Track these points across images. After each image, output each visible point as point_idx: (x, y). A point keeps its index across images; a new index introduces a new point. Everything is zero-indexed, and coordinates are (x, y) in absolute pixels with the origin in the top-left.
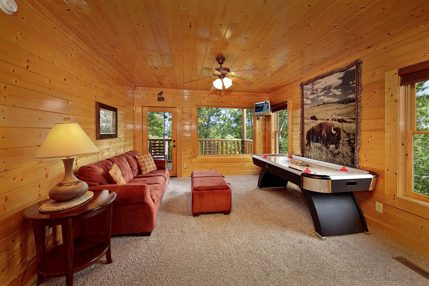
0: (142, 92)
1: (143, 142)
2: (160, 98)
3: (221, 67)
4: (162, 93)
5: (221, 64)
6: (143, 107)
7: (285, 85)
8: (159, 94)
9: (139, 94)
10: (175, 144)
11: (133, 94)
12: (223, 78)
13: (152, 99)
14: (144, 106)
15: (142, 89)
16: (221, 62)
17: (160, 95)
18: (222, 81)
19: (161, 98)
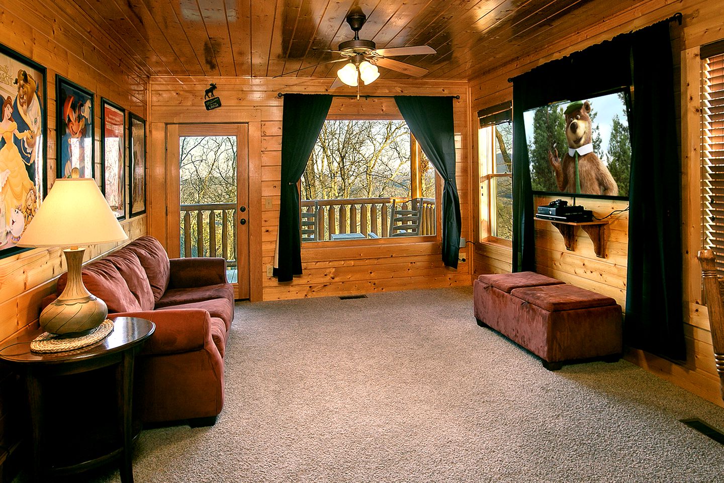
0: (163, 88)
1: (167, 215)
2: (209, 101)
3: (356, 37)
4: (214, 87)
5: (356, 30)
6: (167, 124)
7: (507, 62)
8: (207, 92)
9: (158, 92)
10: (244, 216)
11: (145, 94)
12: (361, 61)
13: (189, 103)
14: (169, 122)
15: (166, 82)
16: (356, 26)
17: (210, 94)
18: (358, 68)
19: (212, 100)
